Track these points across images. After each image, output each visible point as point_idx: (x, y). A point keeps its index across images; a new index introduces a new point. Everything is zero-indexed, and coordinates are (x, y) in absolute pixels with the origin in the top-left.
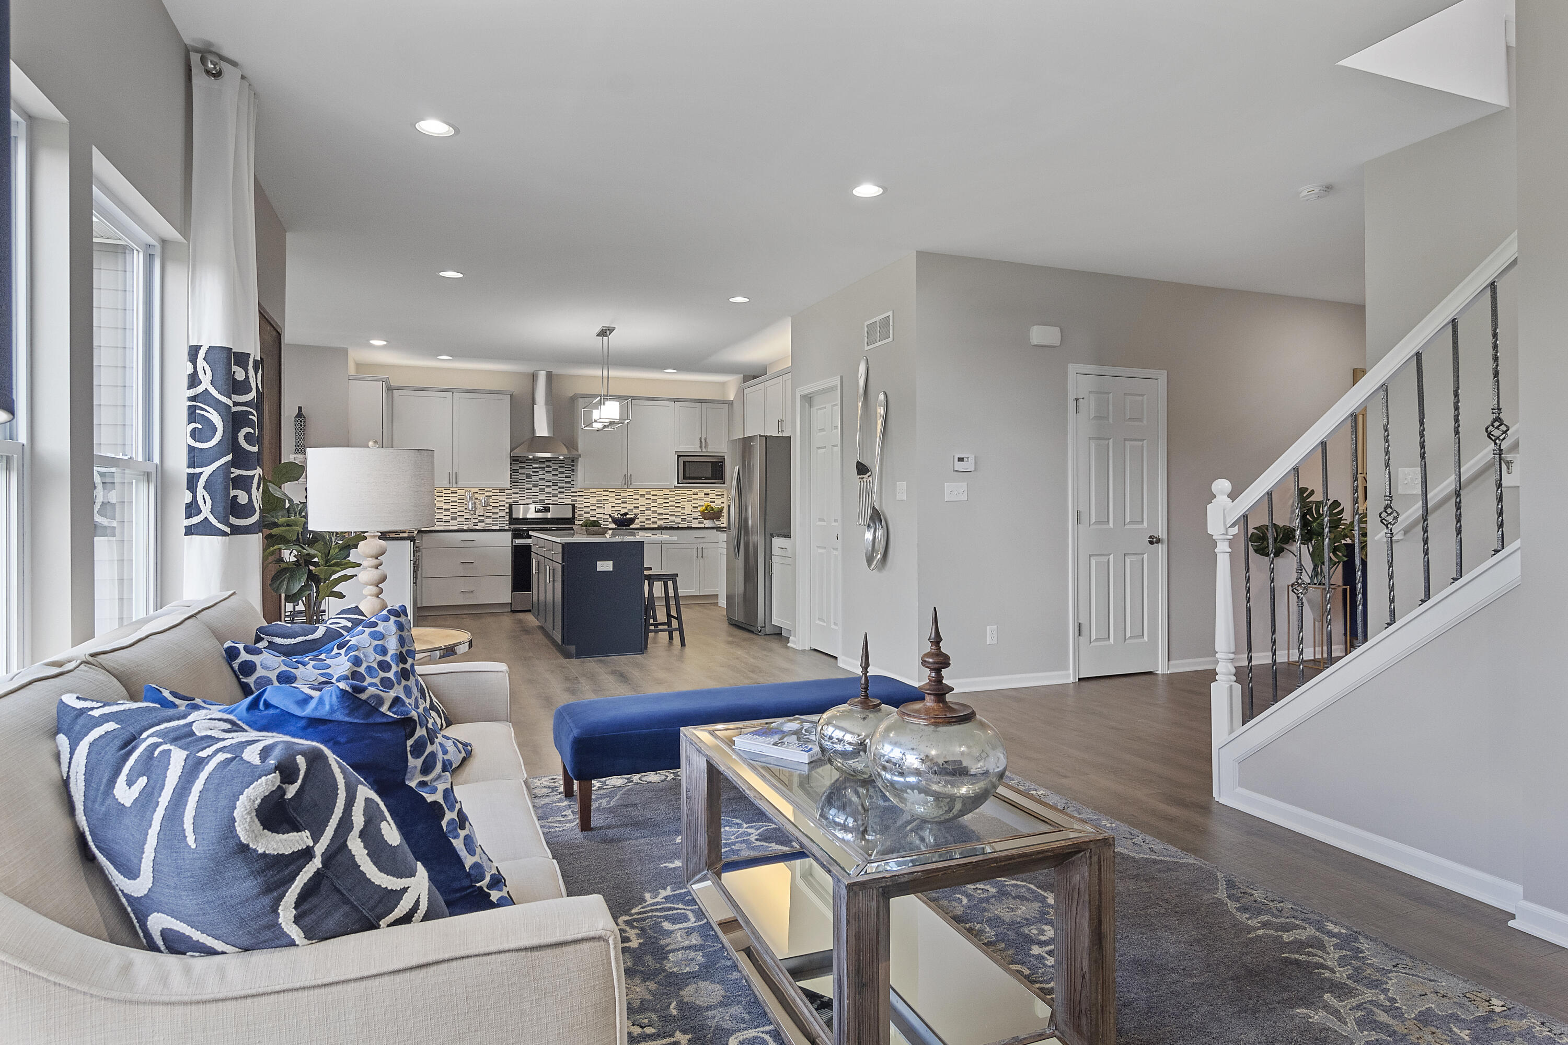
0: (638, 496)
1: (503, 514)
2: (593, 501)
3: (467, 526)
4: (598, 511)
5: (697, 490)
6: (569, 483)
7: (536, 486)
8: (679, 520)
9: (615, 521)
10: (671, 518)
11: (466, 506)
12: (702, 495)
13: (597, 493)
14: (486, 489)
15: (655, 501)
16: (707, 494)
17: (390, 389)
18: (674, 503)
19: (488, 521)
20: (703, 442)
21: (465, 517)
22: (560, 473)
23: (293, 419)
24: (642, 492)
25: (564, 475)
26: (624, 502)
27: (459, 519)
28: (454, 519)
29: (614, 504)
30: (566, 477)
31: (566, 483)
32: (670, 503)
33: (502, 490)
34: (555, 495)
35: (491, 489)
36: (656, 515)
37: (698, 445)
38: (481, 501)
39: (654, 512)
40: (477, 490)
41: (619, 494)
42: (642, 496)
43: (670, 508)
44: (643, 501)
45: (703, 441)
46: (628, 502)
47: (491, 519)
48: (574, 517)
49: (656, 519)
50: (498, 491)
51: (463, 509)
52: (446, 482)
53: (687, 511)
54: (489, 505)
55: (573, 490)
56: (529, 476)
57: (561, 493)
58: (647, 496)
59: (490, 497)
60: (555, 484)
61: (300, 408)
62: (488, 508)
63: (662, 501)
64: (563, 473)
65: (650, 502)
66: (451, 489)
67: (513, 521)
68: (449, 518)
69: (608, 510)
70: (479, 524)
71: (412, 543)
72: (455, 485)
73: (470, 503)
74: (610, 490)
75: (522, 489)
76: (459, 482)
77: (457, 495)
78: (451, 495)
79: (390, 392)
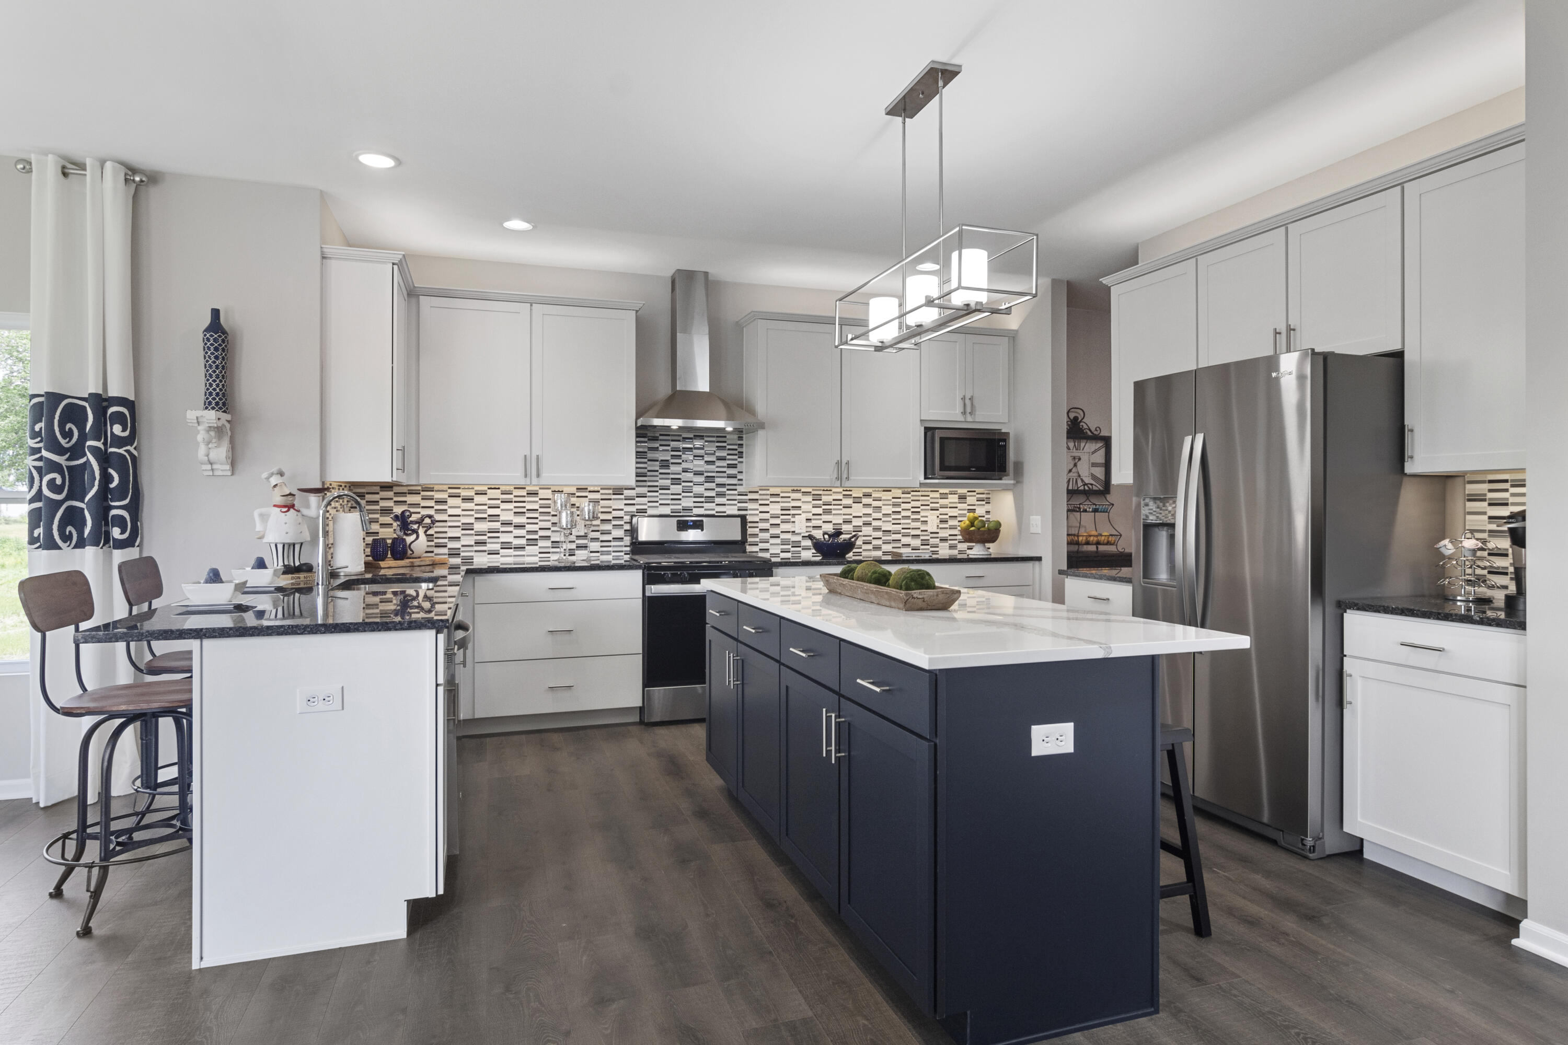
0: (849, 501)
1: (619, 533)
2: (775, 509)
3: (554, 557)
4: (784, 527)
5: (946, 491)
6: (734, 477)
7: (676, 482)
8: (916, 543)
9: (818, 546)
10: (905, 540)
11: (555, 520)
12: (954, 499)
13: (782, 495)
14: (590, 489)
15: (878, 508)
16: (962, 498)
17: (412, 294)
18: (908, 513)
19: (595, 546)
20: (969, 404)
21: (553, 539)
22: (719, 459)
23: (202, 336)
24: (857, 493)
25: (724, 463)
26: (827, 512)
27: (541, 543)
28: (532, 542)
29: (810, 516)
30: (730, 466)
31: (730, 477)
32: (904, 513)
33: (618, 491)
34: (710, 499)
35: (599, 489)
36: (879, 534)
37: (959, 409)
38: (583, 510)
39: (877, 529)
40: (573, 490)
41: (818, 497)
42: (857, 500)
43: (902, 521)
44: (858, 510)
45: (968, 402)
46: (834, 512)
47: (599, 544)
48: (743, 542)
49: (879, 542)
50: (611, 492)
51: (548, 525)
52: (520, 473)
53: (932, 526)
54: (598, 518)
55: (740, 489)
56: (665, 464)
57: (720, 495)
58: (866, 501)
59: (596, 502)
60: (710, 479)
61: (216, 313)
62: (595, 523)
63: (888, 510)
64: (723, 459)
65: (869, 511)
66: (528, 488)
67: (638, 547)
68: (523, 541)
69: (800, 525)
70: (577, 552)
71: (441, 637)
72: (535, 481)
73: (564, 515)
74: (803, 490)
75: (653, 489)
76: (544, 474)
77: (537, 499)
78: (526, 499)
79: (413, 300)
